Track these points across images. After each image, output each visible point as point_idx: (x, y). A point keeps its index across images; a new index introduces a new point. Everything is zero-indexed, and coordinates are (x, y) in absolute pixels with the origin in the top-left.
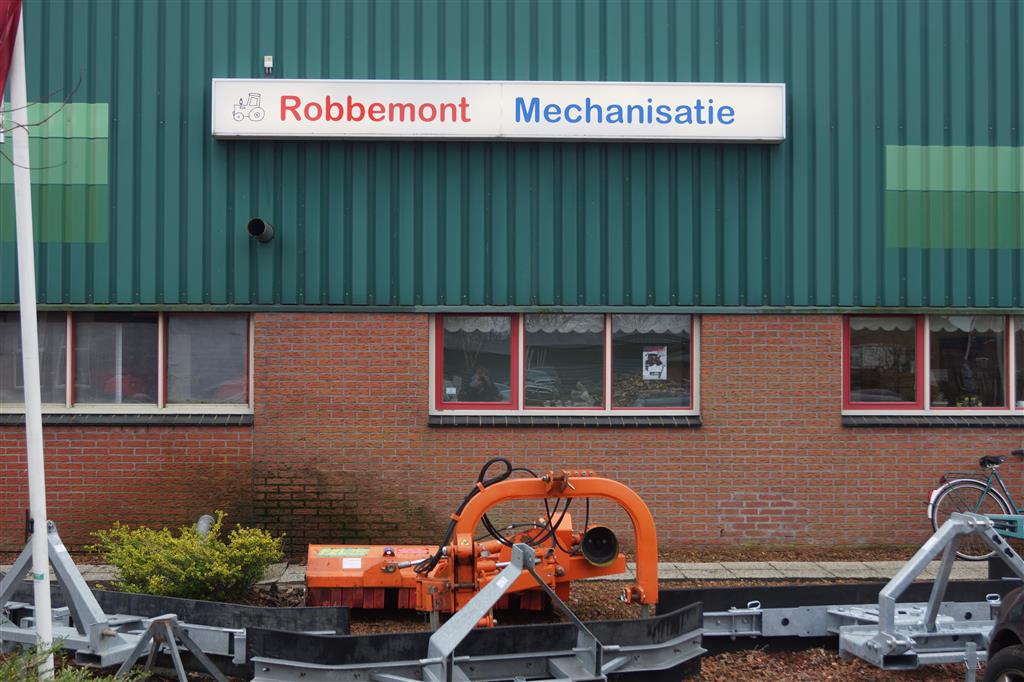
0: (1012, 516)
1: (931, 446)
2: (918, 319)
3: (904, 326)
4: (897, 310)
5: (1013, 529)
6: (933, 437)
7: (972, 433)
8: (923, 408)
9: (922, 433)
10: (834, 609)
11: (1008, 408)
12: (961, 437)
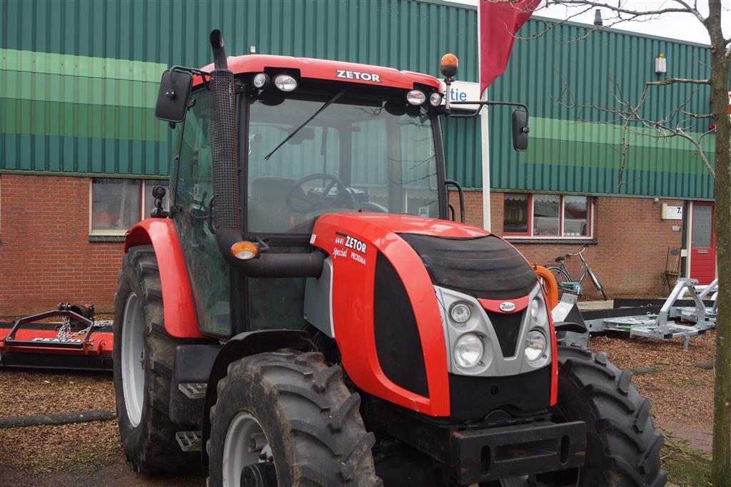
0: (571, 283)
1: (535, 252)
2: (530, 195)
3: (523, 198)
4: (514, 191)
5: (572, 289)
6: (536, 248)
7: (550, 246)
8: (530, 235)
9: (533, 247)
10: (605, 320)
11: (561, 235)
12: (546, 249)
